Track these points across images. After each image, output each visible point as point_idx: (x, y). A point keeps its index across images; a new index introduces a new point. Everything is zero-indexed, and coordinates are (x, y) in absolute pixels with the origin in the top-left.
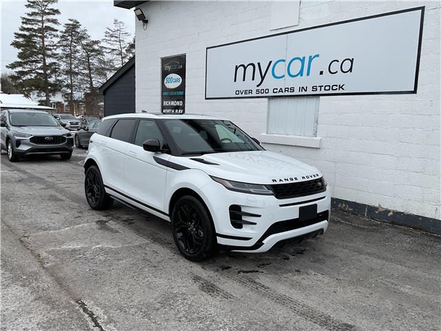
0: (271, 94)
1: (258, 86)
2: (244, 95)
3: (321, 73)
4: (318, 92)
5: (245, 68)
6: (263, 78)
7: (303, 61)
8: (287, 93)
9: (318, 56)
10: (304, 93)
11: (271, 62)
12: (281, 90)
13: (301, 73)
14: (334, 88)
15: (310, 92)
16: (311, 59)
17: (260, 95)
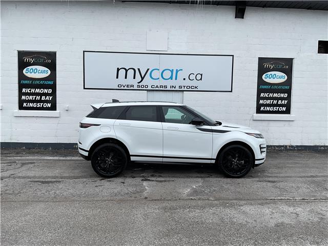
0: (150, 88)
1: (138, 83)
2: (126, 88)
3: (184, 79)
4: (183, 89)
5: (127, 71)
6: (142, 79)
7: (172, 71)
8: (161, 89)
9: (182, 70)
10: (173, 89)
11: (148, 69)
12: (157, 87)
13: (171, 78)
14: (192, 87)
15: (177, 88)
16: (177, 71)
17: (141, 88)
